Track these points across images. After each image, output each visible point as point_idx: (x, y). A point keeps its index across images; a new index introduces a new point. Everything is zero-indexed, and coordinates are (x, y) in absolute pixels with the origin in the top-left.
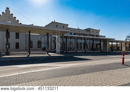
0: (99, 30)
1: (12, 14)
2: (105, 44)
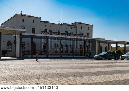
0: (93, 25)
2: (94, 46)
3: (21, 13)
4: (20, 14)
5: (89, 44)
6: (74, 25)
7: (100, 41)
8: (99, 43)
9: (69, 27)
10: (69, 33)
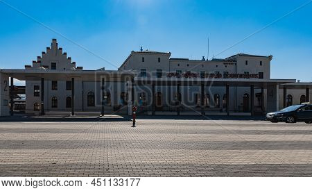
0: (270, 57)
1: (61, 49)
2: (272, 94)
3: (142, 50)
4: (139, 51)
5: (262, 91)
6: (232, 60)
7: (286, 85)
8: (285, 88)
9: (221, 64)
10: (222, 73)
